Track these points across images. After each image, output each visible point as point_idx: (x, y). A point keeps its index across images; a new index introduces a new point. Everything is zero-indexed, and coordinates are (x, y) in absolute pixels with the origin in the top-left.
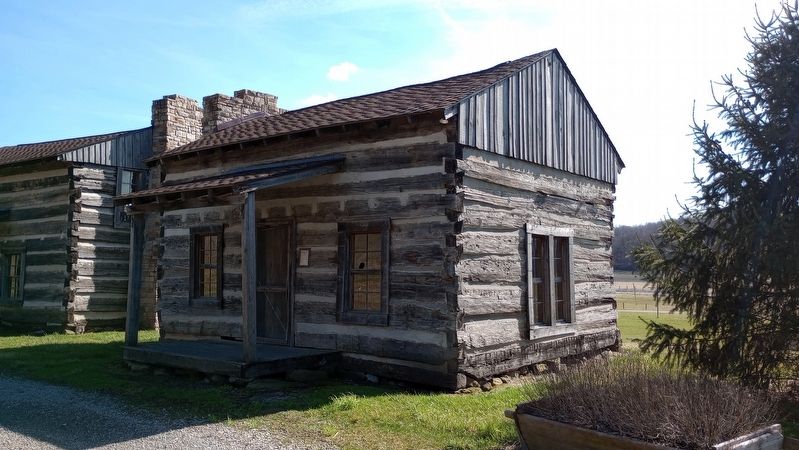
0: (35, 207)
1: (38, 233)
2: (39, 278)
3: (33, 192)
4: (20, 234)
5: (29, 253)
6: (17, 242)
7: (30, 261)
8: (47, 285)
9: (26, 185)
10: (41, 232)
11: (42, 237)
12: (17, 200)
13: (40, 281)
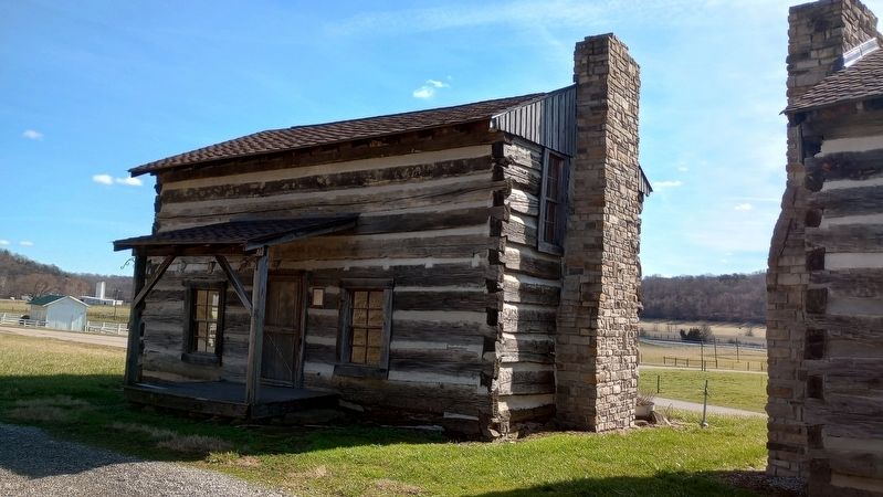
0: (411, 211)
1: (418, 256)
2: (422, 332)
3: (407, 187)
4: (380, 256)
5: (398, 289)
6: (372, 269)
7: (401, 302)
8: (443, 346)
9: (392, 175)
10: (427, 255)
11: (429, 263)
12: (373, 201)
13: (424, 339)
